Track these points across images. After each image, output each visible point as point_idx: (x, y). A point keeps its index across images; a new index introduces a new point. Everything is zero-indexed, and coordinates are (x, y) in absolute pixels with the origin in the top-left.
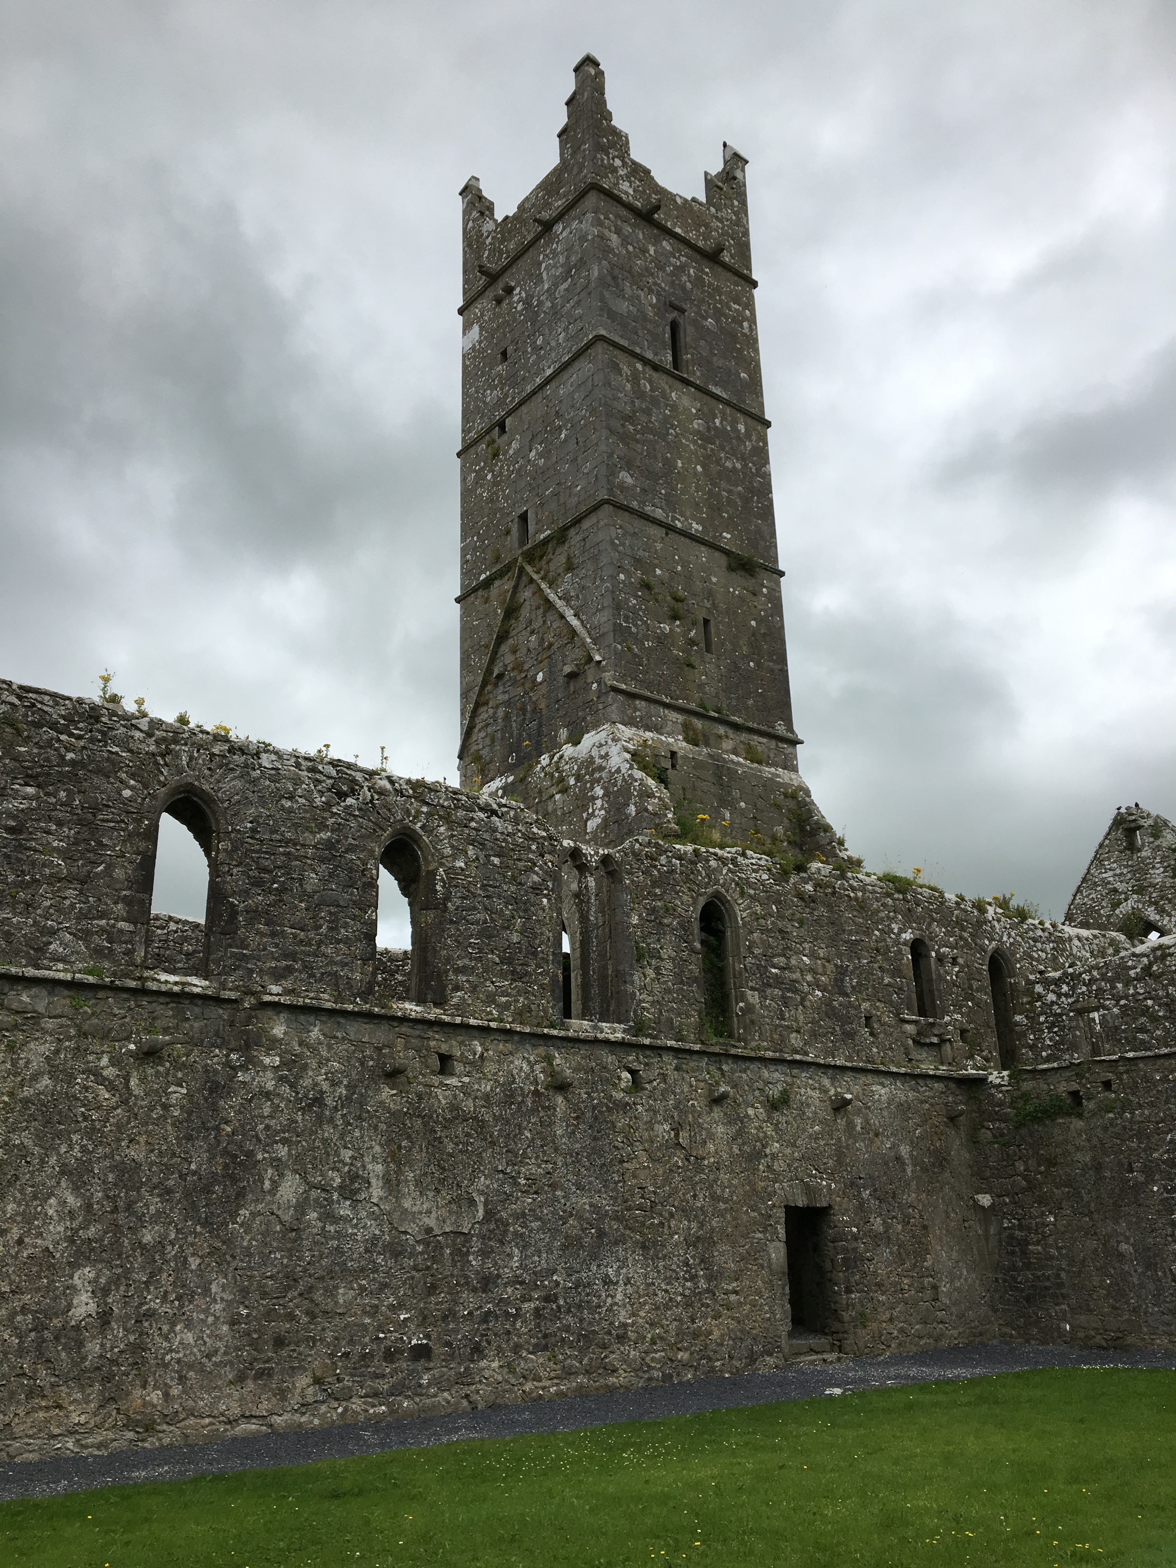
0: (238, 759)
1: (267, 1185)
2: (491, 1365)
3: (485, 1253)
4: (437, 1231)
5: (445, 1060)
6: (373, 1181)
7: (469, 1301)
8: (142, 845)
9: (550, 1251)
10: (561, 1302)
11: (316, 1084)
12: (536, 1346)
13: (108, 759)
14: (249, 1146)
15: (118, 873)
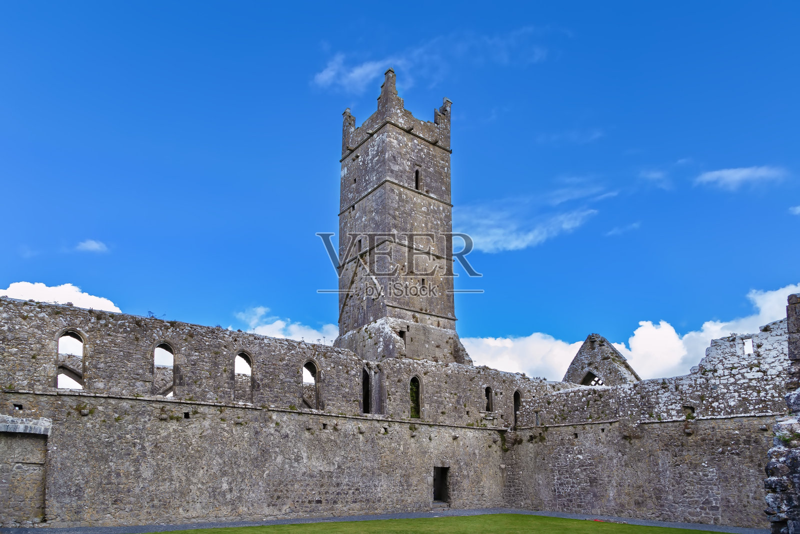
0: (258, 341)
1: (273, 458)
2: (339, 506)
3: (337, 477)
4: (323, 471)
5: (325, 426)
6: (304, 457)
7: (332, 489)
8: (231, 367)
9: (357, 477)
10: (361, 491)
11: (286, 432)
12: (353, 502)
13: (218, 344)
14: (268, 448)
15: (224, 375)
